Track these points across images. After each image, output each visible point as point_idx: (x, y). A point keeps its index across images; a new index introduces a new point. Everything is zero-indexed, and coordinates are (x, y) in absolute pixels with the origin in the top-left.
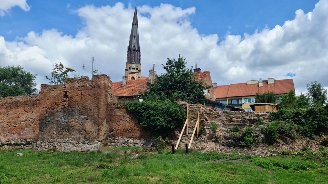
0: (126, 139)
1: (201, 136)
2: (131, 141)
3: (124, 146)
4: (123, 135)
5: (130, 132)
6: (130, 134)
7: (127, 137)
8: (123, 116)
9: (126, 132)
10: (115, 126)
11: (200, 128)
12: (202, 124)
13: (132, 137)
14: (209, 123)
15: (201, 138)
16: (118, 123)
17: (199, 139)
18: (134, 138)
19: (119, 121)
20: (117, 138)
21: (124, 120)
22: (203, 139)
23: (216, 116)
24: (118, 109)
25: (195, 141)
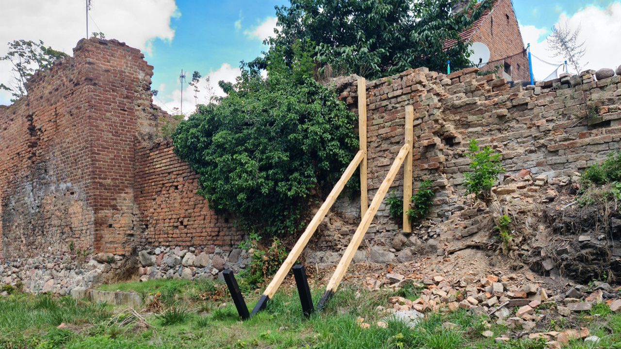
0: (178, 252)
1: (425, 223)
2: (190, 258)
3: (172, 278)
4: (170, 239)
5: (185, 226)
6: (187, 234)
7: (180, 246)
8: (169, 173)
9: (177, 227)
10: (152, 210)
11: (419, 184)
12: (426, 166)
13: (192, 246)
14: (461, 156)
15: (426, 237)
16: (159, 199)
17: (413, 239)
18: (196, 248)
19: (161, 191)
20: (158, 248)
21: (171, 186)
22: (431, 237)
23: (504, 111)
24: (157, 152)
25: (398, 250)
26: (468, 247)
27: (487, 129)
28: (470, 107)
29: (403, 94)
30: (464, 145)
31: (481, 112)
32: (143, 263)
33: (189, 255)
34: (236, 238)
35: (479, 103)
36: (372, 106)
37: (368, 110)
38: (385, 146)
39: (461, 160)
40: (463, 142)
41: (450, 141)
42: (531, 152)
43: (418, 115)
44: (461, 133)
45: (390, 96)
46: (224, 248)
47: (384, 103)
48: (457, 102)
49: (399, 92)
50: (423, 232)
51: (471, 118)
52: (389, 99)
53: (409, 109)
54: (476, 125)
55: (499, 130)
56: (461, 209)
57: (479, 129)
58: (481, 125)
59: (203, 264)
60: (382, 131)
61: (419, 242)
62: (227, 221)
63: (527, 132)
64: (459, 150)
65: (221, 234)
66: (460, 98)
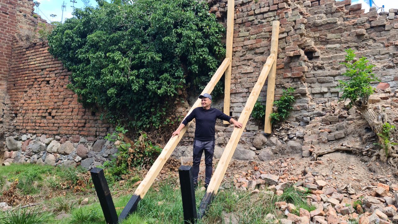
0: (44, 140)
1: (284, 126)
2: (55, 145)
3: (35, 163)
4: (37, 128)
5: (53, 117)
6: (54, 123)
7: (46, 134)
8: (42, 70)
9: (45, 117)
10: (22, 101)
11: (281, 91)
12: (289, 75)
13: (58, 135)
14: (320, 68)
15: (286, 138)
16: (30, 92)
17: (274, 139)
18: (61, 137)
19: (32, 85)
20: (25, 135)
21: (43, 81)
22: (291, 139)
24: (33, 51)
25: (258, 149)
26: (337, 151)
27: (345, 46)
28: (330, 26)
29: (269, 11)
30: (322, 59)
31: (340, 31)
32: (9, 148)
33: (54, 143)
34: (101, 130)
35: (339, 23)
36: (239, 21)
37: (235, 24)
38: (249, 55)
39: (320, 72)
40: (321, 56)
41: (310, 54)
42: (390, 67)
43: (284, 30)
44: (319, 48)
45: (257, 12)
46: (89, 138)
47: (251, 18)
48: (318, 21)
49: (266, 9)
50: (283, 133)
51: (330, 36)
52: (255, 14)
53: (276, 24)
54: (334, 42)
55: (357, 47)
56: (320, 115)
57: (338, 46)
58: (340, 42)
59: (67, 152)
60: (247, 43)
61: (279, 142)
62: (93, 114)
63: (385, 50)
64: (319, 62)
65: (87, 125)
66: (321, 18)
